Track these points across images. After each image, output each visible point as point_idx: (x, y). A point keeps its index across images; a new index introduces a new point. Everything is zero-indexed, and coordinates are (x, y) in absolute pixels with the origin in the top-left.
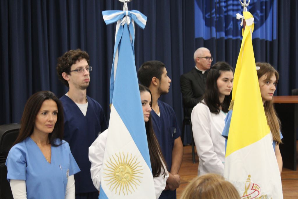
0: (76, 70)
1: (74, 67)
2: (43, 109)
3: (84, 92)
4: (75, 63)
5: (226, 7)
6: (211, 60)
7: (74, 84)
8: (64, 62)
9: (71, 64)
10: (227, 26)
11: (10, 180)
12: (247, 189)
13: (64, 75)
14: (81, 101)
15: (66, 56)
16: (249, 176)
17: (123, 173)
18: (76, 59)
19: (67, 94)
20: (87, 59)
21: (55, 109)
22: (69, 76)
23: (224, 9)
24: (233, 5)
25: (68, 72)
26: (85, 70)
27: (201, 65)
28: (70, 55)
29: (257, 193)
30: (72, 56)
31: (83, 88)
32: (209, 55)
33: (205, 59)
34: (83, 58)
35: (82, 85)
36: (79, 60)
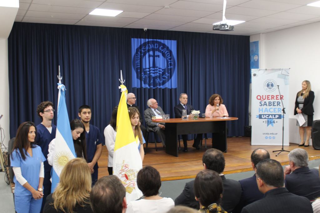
0: (47, 111)
1: (46, 109)
2: (30, 130)
3: (51, 122)
4: (46, 108)
5: (149, 71)
6: (135, 99)
7: (46, 118)
8: (41, 107)
9: (44, 108)
10: (150, 81)
11: (12, 167)
12: (123, 167)
13: (41, 114)
14: (49, 127)
15: (42, 104)
16: (124, 161)
17: (63, 161)
18: (47, 106)
19: (41, 123)
20: (52, 106)
21: (35, 130)
22: (43, 114)
23: (148, 73)
24: (153, 70)
25: (43, 112)
26: (51, 111)
27: (131, 102)
28: (44, 104)
29: (127, 168)
30: (45, 104)
31: (50, 120)
32: (134, 96)
33: (133, 99)
34: (50, 105)
35: (50, 118)
36: (48, 106)
